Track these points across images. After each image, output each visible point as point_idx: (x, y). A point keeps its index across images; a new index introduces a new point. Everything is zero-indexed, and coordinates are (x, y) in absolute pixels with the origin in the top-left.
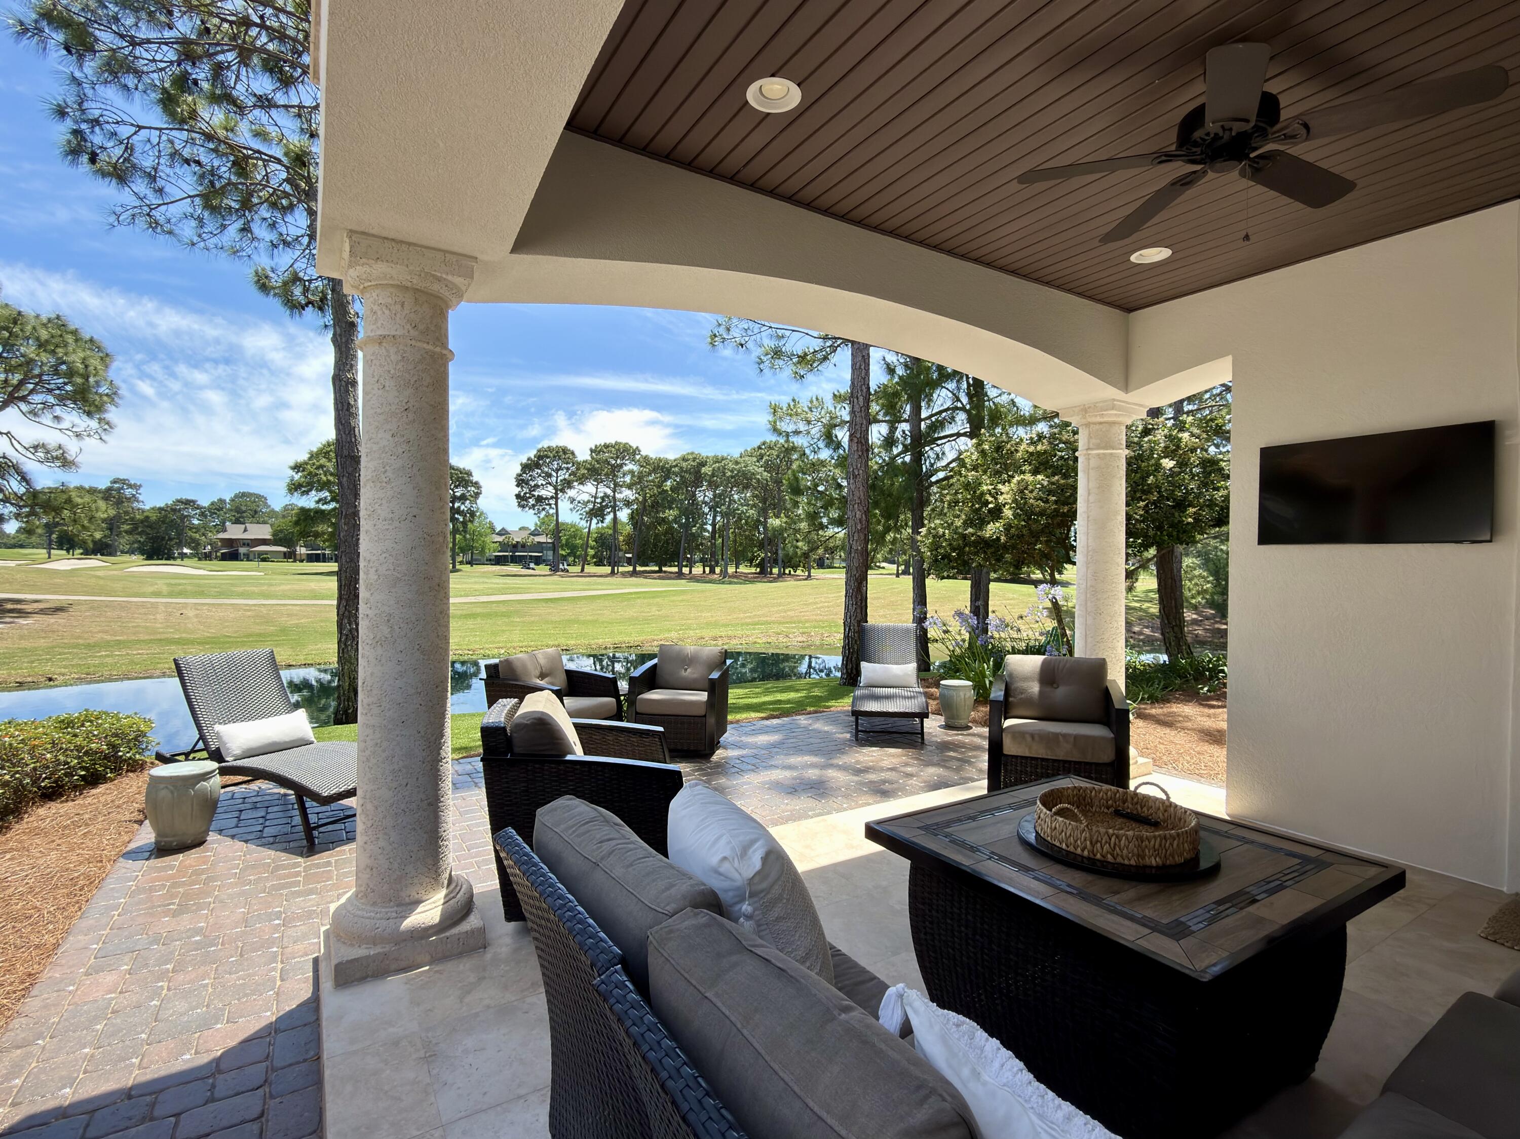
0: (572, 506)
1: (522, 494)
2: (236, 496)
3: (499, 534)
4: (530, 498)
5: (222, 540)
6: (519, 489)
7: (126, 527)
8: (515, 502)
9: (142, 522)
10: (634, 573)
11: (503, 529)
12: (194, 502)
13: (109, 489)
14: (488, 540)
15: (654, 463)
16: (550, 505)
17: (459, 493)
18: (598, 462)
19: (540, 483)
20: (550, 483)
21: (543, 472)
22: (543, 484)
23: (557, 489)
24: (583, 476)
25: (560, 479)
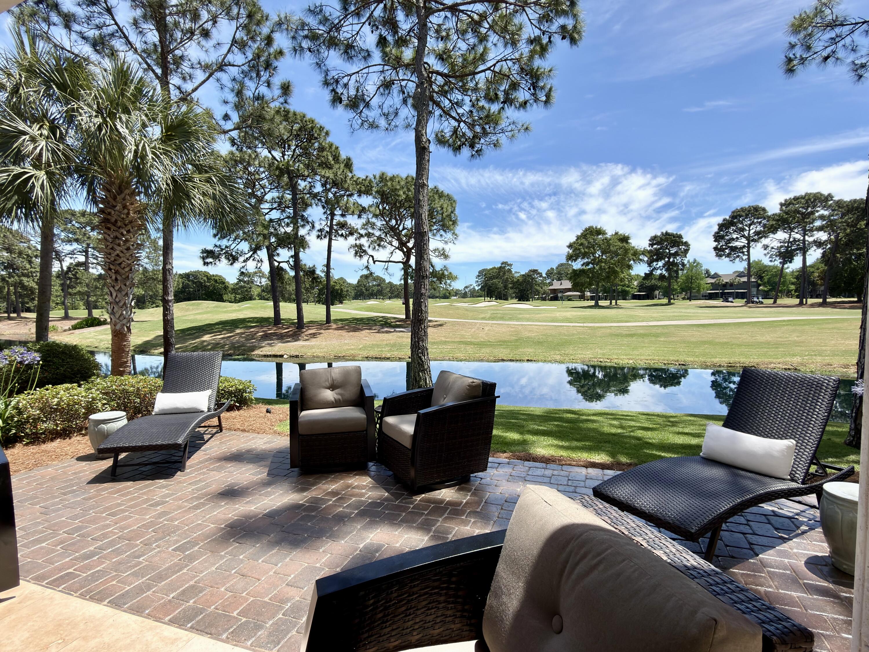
0: (766, 252)
1: (719, 247)
2: (559, 266)
3: (713, 277)
4: (726, 249)
5: (551, 290)
6: (717, 243)
7: (510, 285)
8: (714, 253)
9: (517, 282)
10: (824, 304)
11: (716, 274)
12: (537, 270)
13: (501, 267)
14: (702, 282)
15: (847, 205)
16: (743, 252)
17: (673, 251)
18: (787, 213)
19: (734, 237)
20: (743, 236)
21: (738, 228)
22: (737, 238)
23: (750, 240)
24: (772, 226)
25: (752, 232)
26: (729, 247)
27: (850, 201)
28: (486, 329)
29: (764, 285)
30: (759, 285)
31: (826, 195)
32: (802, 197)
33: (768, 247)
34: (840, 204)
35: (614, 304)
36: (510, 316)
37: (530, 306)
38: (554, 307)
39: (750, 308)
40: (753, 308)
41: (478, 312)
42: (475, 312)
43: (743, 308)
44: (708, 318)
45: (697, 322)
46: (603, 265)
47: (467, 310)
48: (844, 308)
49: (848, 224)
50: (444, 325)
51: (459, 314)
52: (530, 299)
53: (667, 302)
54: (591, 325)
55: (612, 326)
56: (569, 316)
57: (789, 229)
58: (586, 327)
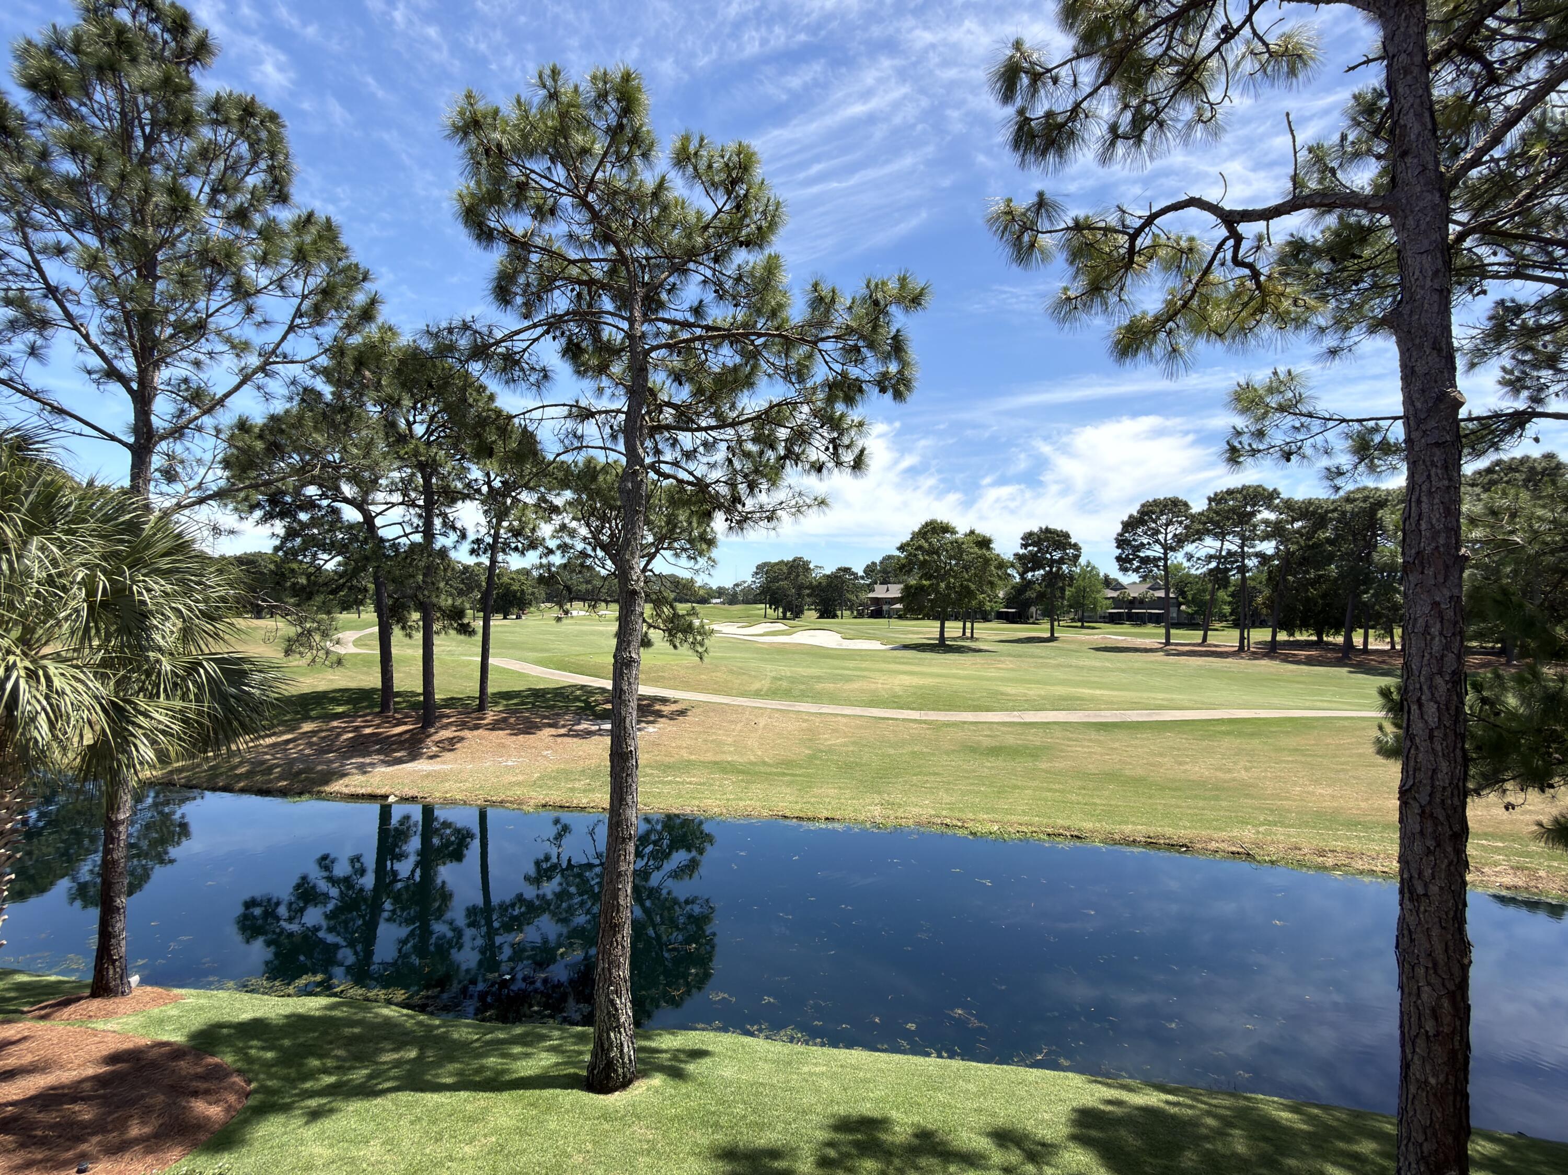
0: (1189, 564)
1: (1123, 556)
2: (884, 559)
3: (1115, 589)
4: (1133, 559)
5: (871, 599)
6: (1120, 550)
8: (1116, 564)
9: (817, 586)
11: (1118, 584)
14: (1099, 596)
15: (1300, 508)
16: (1158, 567)
17: (1057, 555)
18: (1217, 513)
19: (1145, 541)
20: (1158, 541)
21: (1149, 529)
22: (1149, 544)
23: (1167, 548)
24: (1198, 532)
25: (1170, 536)
26: (1138, 556)
27: (1303, 502)
28: (762, 722)
29: (1187, 603)
30: (1181, 604)
31: (1271, 489)
32: (1239, 491)
33: (1192, 557)
34: (1289, 505)
35: (968, 634)
36: (803, 687)
37: (838, 637)
38: (875, 645)
39: (1168, 655)
40: (1174, 655)
41: (750, 676)
42: (744, 677)
43: (1160, 656)
44: (1111, 705)
45: (1096, 716)
46: (952, 580)
47: (731, 672)
48: (1298, 662)
49: (1302, 535)
50: (689, 713)
51: (716, 683)
52: (839, 613)
53: (1049, 635)
54: (933, 716)
55: (965, 723)
56: (897, 689)
57: (1221, 536)
58: (925, 722)
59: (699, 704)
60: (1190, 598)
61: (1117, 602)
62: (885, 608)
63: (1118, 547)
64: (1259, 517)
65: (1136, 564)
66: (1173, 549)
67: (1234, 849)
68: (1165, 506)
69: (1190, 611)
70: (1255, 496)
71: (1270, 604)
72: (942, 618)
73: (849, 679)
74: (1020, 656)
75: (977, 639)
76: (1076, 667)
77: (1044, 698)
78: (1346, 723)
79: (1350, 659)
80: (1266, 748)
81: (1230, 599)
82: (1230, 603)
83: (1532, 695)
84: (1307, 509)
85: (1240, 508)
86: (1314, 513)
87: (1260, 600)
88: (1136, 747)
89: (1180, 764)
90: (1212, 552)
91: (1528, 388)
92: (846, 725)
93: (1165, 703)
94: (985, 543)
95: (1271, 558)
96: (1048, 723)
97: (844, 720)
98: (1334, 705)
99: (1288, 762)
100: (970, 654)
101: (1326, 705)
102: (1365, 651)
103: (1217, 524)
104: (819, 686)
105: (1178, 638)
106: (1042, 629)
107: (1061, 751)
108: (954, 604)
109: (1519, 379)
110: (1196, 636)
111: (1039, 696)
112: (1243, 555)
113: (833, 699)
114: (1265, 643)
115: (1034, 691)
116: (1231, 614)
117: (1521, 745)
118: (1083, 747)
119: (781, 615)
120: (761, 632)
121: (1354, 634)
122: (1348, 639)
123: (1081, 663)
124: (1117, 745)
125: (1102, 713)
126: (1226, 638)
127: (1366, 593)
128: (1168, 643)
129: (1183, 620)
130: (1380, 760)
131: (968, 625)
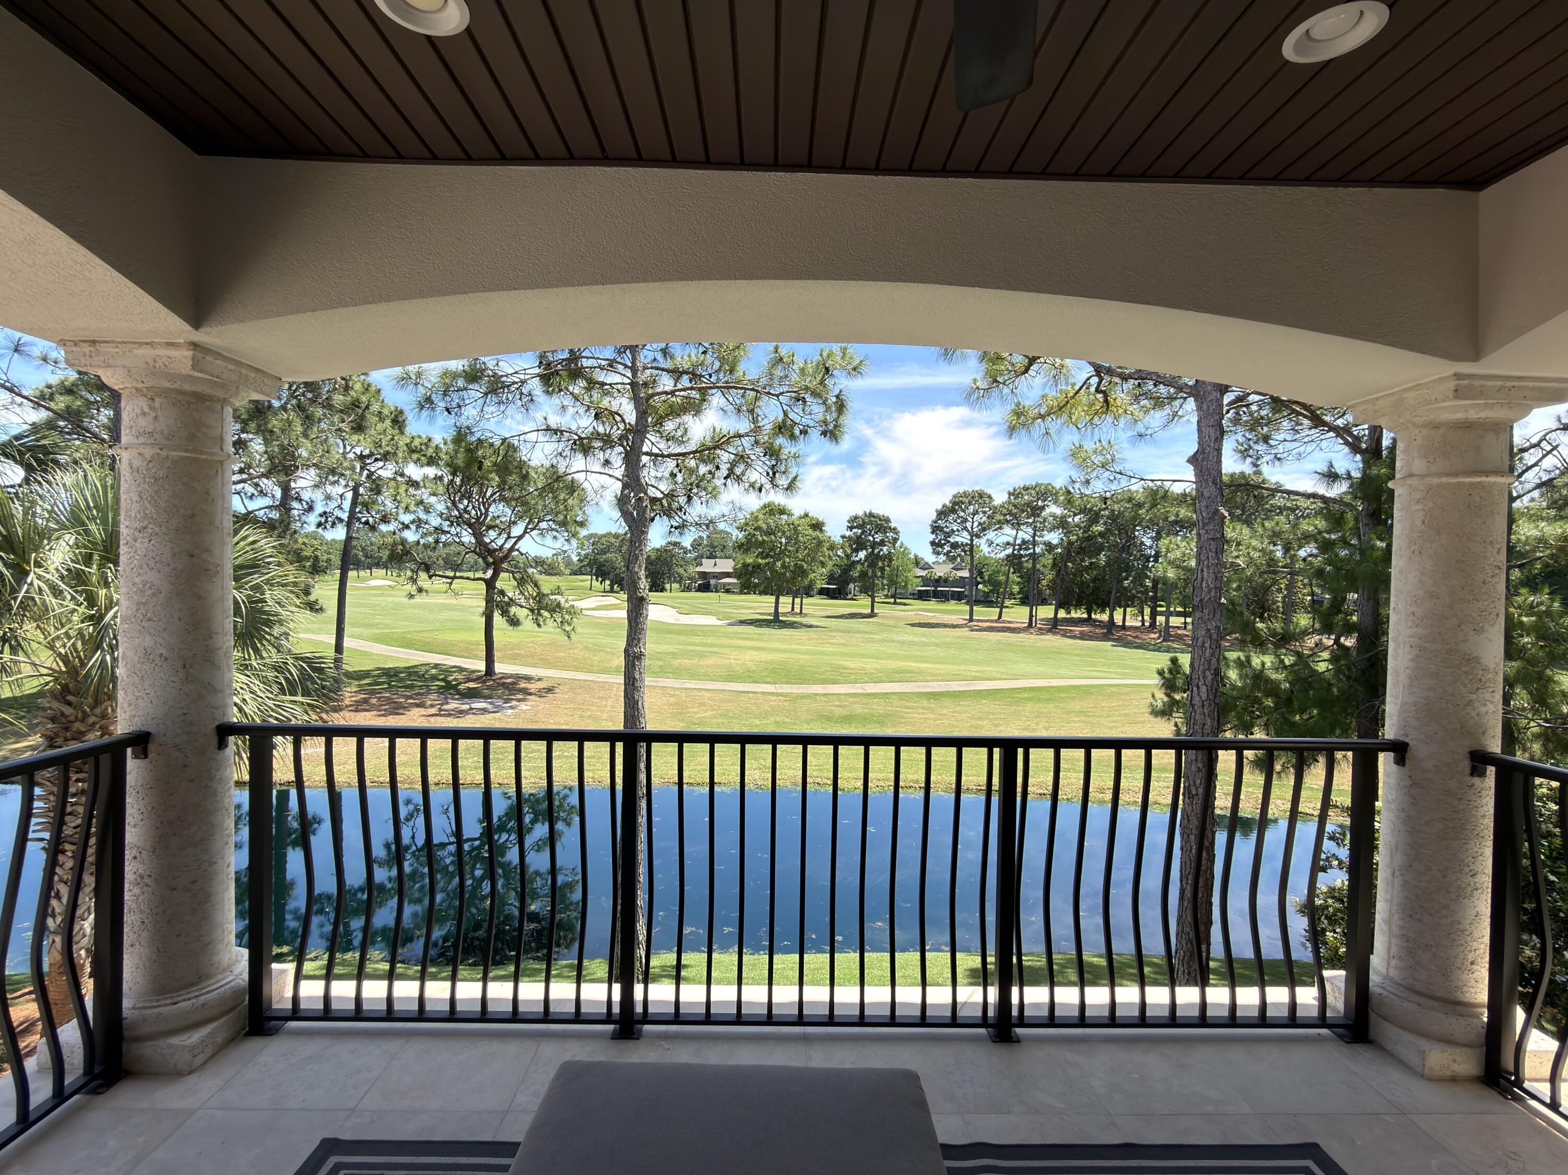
0: (990, 549)
1: (937, 541)
3: (923, 568)
4: (945, 544)
5: (699, 573)
6: (934, 536)
14: (910, 575)
15: (1080, 504)
16: (965, 552)
17: (878, 538)
18: (1015, 506)
19: (955, 528)
20: (965, 528)
21: (959, 517)
22: (958, 530)
23: (973, 535)
24: (999, 522)
25: (976, 524)
26: (949, 542)
30: (980, 583)
32: (1033, 488)
33: (993, 543)
35: (797, 610)
36: (661, 663)
37: (673, 611)
38: (712, 621)
39: (972, 630)
40: (977, 630)
41: (607, 652)
42: (602, 653)
43: (965, 632)
44: (937, 677)
45: (925, 686)
46: (787, 560)
47: (587, 648)
48: (1074, 637)
49: (1080, 529)
50: (557, 690)
51: (575, 660)
52: (667, 586)
53: (869, 611)
54: (787, 689)
55: (816, 695)
56: (750, 664)
57: (1017, 526)
58: (781, 695)
59: (564, 681)
60: (986, 578)
61: (926, 581)
62: (713, 582)
63: (932, 533)
64: (1048, 510)
65: (947, 548)
66: (978, 536)
67: (1041, 791)
68: (973, 497)
69: (986, 589)
70: (1046, 493)
71: (1053, 586)
72: (778, 593)
73: (702, 655)
74: (848, 632)
75: (806, 615)
76: (898, 642)
77: (880, 671)
78: (1114, 690)
79: (1113, 635)
80: (1059, 711)
81: (1019, 580)
82: (1018, 583)
83: (1247, 675)
84: (1085, 507)
85: (1033, 502)
86: (1091, 510)
87: (1044, 582)
88: (960, 712)
89: (996, 726)
90: (1011, 540)
91: (1251, 456)
92: (710, 699)
93: (978, 674)
94: (818, 526)
95: (1056, 547)
96: (887, 694)
97: (708, 694)
98: (1103, 675)
99: (1075, 722)
100: (804, 629)
101: (1098, 674)
102: (1124, 627)
103: (1014, 516)
104: (676, 662)
105: (979, 615)
106: (862, 604)
107: (902, 717)
108: (787, 582)
109: (1246, 450)
110: (993, 612)
111: (876, 669)
112: (1034, 543)
113: (693, 674)
114: (1048, 620)
115: (871, 665)
116: (1019, 593)
117: (1237, 706)
118: (918, 713)
119: (608, 588)
120: (593, 606)
121: (1115, 612)
122: (1111, 617)
123: (901, 638)
124: (945, 711)
125: (930, 684)
126: (1018, 614)
127: (1127, 579)
128: (971, 620)
129: (979, 598)
130: (1152, 718)
131: (798, 601)
